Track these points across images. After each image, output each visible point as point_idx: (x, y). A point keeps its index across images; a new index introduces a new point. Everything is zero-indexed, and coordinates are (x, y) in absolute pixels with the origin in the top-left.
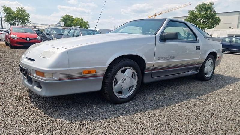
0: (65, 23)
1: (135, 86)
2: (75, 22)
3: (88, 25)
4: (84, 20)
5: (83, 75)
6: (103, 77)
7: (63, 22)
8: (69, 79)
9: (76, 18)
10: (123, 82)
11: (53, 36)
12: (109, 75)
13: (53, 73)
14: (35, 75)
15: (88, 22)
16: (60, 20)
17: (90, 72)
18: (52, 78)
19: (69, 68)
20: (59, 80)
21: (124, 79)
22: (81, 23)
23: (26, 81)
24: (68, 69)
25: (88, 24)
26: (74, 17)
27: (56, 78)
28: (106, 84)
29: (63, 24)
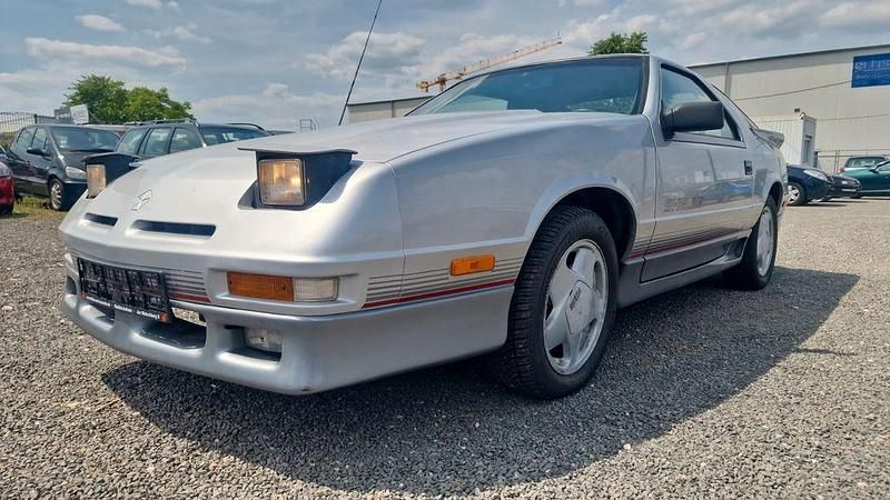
0: (91, 110)
1: (601, 321)
2: (132, 106)
3: (191, 117)
4: (172, 97)
5: (453, 279)
6: (511, 288)
7: (83, 108)
8: (401, 300)
9: (137, 89)
10: (572, 306)
11: (61, 157)
12: (532, 277)
13: (336, 278)
14: (224, 296)
15: (188, 105)
16: (66, 100)
17: (475, 265)
18: (333, 300)
19: (407, 252)
20: (365, 306)
21: (574, 293)
22: (161, 108)
23: (142, 334)
24: (400, 253)
25: (188, 112)
26: (129, 87)
27: (352, 302)
28: (524, 316)
29: (80, 114)
